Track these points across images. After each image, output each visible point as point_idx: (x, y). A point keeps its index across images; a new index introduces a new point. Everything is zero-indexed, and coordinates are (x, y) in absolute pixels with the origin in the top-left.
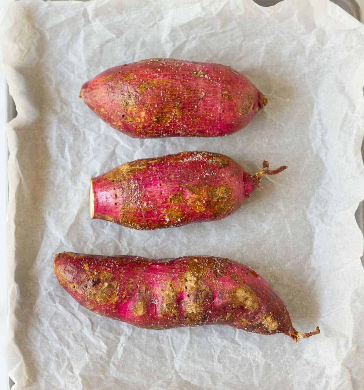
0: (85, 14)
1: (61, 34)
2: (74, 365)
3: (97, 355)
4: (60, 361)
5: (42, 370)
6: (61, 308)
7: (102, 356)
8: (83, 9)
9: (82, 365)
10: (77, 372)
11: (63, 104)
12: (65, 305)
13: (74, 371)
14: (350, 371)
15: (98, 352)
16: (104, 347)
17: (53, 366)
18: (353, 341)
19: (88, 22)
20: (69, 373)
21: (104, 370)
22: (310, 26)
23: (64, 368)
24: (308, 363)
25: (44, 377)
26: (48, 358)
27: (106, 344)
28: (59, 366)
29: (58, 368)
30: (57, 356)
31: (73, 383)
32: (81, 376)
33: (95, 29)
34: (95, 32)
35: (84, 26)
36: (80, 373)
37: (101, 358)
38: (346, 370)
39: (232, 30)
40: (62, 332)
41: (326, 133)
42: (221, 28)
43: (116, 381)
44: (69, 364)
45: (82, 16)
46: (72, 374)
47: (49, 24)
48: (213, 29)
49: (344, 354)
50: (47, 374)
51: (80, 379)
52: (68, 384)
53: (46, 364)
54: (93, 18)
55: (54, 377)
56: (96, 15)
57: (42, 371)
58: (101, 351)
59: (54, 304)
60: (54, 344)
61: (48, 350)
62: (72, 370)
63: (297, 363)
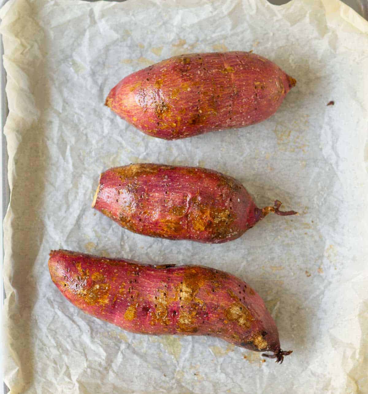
0: (91, 13)
1: (66, 33)
2: (72, 371)
3: (95, 361)
4: (58, 367)
5: (40, 376)
6: (60, 313)
7: (101, 363)
8: (89, 9)
9: (80, 371)
10: (74, 378)
11: (65, 104)
12: (64, 310)
13: (72, 377)
14: (356, 382)
15: (97, 358)
16: (104, 354)
17: (50, 372)
18: (360, 352)
19: (94, 22)
20: (67, 379)
21: (103, 377)
22: (323, 29)
23: (61, 375)
24: (313, 374)
25: (41, 384)
26: (46, 364)
27: (106, 351)
28: (57, 372)
29: (55, 374)
30: (55, 363)
31: (70, 389)
32: (79, 382)
33: (101, 30)
34: (100, 34)
35: (90, 26)
36: (78, 379)
37: (100, 364)
38: (352, 381)
39: (242, 32)
40: (60, 338)
41: (337, 139)
42: (231, 30)
43: (115, 388)
44: (67, 370)
45: (88, 16)
46: (70, 381)
47: (54, 23)
48: (223, 30)
49: (351, 365)
50: (44, 380)
51: (77, 385)
52: (65, 390)
53: (44, 370)
54: (99, 19)
55: (52, 384)
56: (103, 16)
57: (39, 378)
58: (100, 357)
59: (53, 310)
60: (52, 349)
61: (46, 356)
62: (69, 376)
63: (303, 374)
